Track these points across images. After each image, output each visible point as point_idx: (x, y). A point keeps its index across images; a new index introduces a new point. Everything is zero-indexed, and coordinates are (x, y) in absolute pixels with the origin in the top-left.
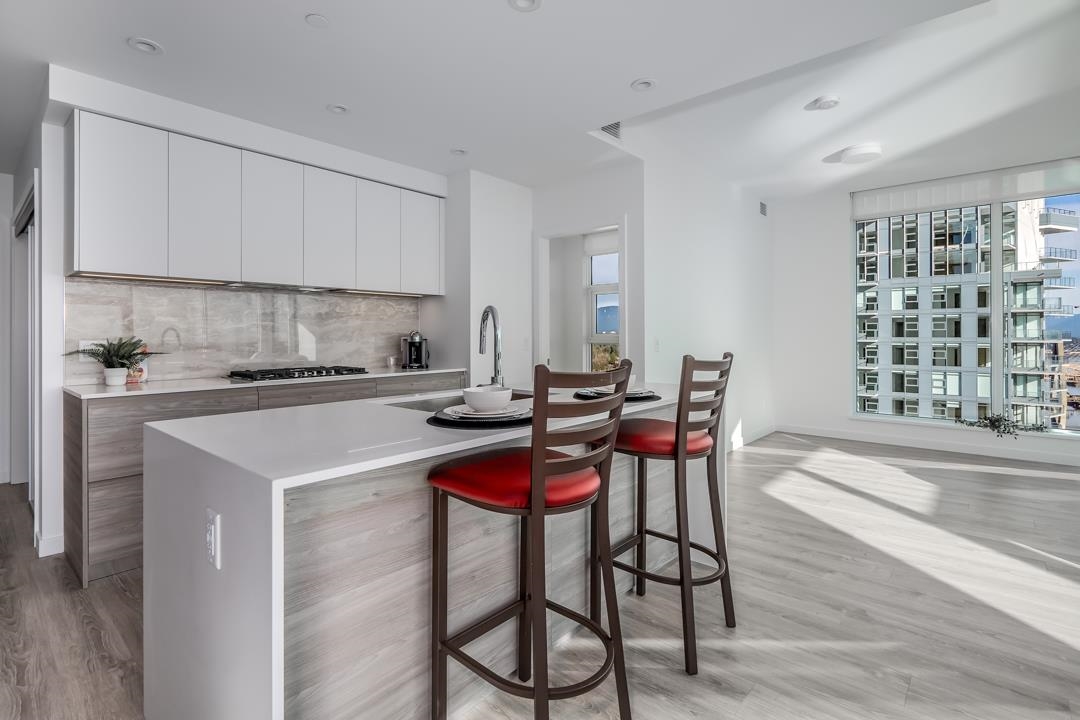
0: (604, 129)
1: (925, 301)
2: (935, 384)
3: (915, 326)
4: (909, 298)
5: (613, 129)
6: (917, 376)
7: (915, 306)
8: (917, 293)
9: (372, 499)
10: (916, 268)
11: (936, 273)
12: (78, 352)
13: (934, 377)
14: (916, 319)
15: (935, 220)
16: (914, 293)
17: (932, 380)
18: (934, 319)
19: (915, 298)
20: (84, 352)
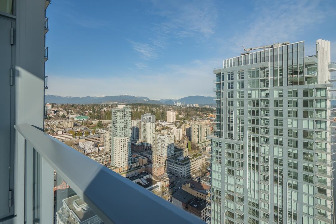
1: (285, 94)
3: (282, 103)
4: (280, 93)
6: (283, 120)
7: (282, 96)
8: (283, 91)
10: (282, 83)
11: (289, 85)
14: (282, 101)
17: (288, 122)
19: (282, 93)
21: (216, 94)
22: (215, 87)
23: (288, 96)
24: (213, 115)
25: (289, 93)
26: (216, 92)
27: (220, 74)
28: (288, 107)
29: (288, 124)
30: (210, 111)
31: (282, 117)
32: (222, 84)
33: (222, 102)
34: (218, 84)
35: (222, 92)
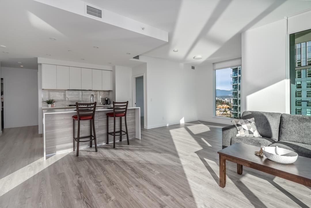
0: (134, 58)
1: (304, 86)
2: (308, 112)
3: (301, 94)
4: (298, 85)
5: (137, 57)
6: (301, 110)
7: (301, 87)
8: (301, 83)
9: (63, 119)
10: (301, 75)
11: (308, 77)
12: (44, 101)
13: (307, 110)
14: (301, 92)
15: (308, 59)
16: (300, 83)
17: (307, 111)
18: (307, 92)
19: (300, 85)
20: (45, 101)
21: (233, 87)
22: (232, 81)
23: (307, 87)
24: (222, 106)
25: (308, 84)
26: (233, 85)
27: (237, 69)
28: (307, 97)
29: (307, 113)
30: (219, 103)
31: (301, 107)
32: (239, 78)
33: (239, 94)
34: (234, 78)
35: (239, 85)
